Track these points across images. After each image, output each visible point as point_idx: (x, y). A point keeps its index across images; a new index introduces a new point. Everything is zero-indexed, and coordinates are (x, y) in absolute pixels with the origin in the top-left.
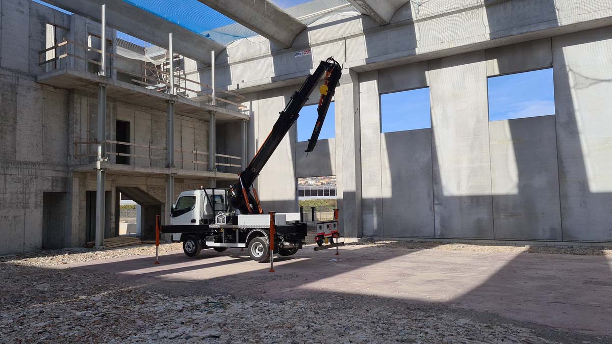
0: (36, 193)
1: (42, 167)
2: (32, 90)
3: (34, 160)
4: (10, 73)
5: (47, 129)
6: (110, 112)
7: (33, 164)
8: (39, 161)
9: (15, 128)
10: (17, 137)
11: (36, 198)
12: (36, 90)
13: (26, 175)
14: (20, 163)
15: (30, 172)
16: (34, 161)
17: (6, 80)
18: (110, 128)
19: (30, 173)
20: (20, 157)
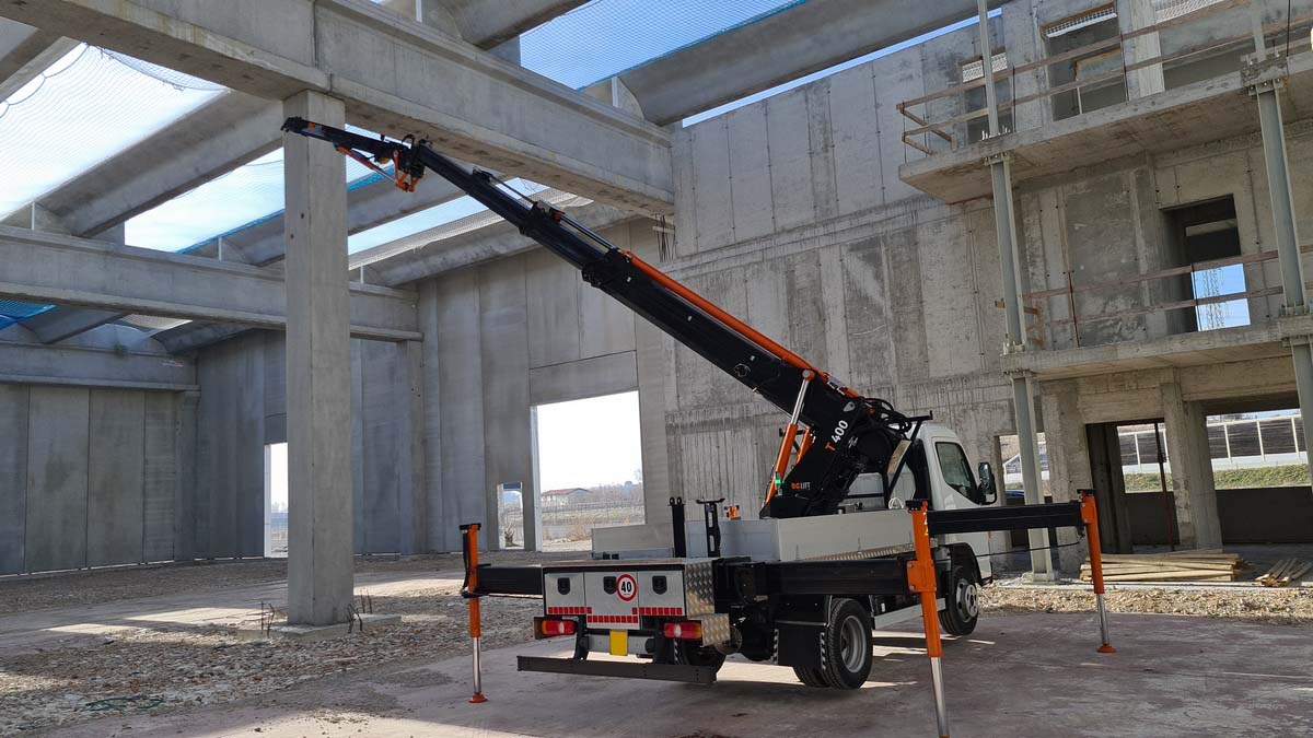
0: (978, 440)
1: (982, 382)
2: (944, 225)
3: (965, 370)
4: (900, 210)
5: (984, 294)
6: (1128, 197)
7: (965, 378)
8: (974, 369)
9: (921, 314)
10: (927, 331)
11: (980, 452)
12: (951, 221)
13: (954, 406)
14: (938, 382)
15: (960, 396)
16: (965, 372)
17: (897, 227)
18: (1134, 243)
19: (961, 400)
20: (938, 369)
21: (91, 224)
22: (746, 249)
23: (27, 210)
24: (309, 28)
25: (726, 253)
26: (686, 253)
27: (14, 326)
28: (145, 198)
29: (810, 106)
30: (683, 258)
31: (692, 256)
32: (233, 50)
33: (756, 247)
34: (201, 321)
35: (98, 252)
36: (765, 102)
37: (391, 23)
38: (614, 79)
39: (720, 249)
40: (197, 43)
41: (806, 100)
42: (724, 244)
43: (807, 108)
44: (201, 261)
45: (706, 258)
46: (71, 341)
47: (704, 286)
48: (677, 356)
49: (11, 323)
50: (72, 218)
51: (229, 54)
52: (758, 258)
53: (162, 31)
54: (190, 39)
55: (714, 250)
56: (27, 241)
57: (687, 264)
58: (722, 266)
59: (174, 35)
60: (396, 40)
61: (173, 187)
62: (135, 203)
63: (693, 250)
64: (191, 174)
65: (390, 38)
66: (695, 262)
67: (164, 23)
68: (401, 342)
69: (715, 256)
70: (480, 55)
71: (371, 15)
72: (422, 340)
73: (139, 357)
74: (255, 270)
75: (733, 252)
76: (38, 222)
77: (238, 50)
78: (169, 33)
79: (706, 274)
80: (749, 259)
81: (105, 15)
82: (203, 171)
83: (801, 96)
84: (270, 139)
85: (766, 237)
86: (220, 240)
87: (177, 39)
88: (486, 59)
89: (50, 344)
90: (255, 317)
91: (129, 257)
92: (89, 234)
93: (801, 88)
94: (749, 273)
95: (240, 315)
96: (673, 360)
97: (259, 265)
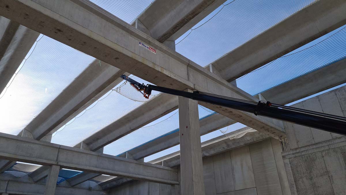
21: (96, 147)
22: (320, 145)
23: (80, 144)
24: (186, 73)
25: (311, 147)
26: (293, 148)
27: (65, 181)
28: (113, 138)
29: (338, 96)
30: (292, 150)
31: (296, 149)
32: (170, 75)
33: (324, 144)
34: (120, 177)
35: (96, 155)
36: (317, 97)
37: (206, 73)
38: (259, 95)
39: (309, 146)
40: (162, 72)
41: (336, 94)
42: (310, 144)
43: (337, 97)
44: (121, 158)
45: (303, 149)
46: (78, 186)
47: (304, 159)
48: (296, 186)
49: (64, 180)
50: (91, 145)
51: (170, 76)
52: (327, 148)
53: (153, 68)
54: (160, 71)
55: (306, 146)
56: (79, 152)
57: (295, 152)
58: (310, 152)
59: (156, 69)
60: (207, 78)
61: (122, 134)
62: (110, 140)
63: (296, 147)
64: (129, 129)
65: (206, 77)
66: (298, 151)
67: (154, 65)
68: (172, 185)
69: (307, 148)
70: (228, 84)
71: (201, 70)
72: (179, 184)
73: (95, 191)
74: (135, 162)
75: (315, 147)
76: (82, 147)
77: (172, 75)
78: (155, 68)
79: (304, 155)
80: (323, 149)
81: (140, 62)
82: (132, 128)
83: (333, 93)
84: (154, 117)
85: (329, 141)
86: (127, 152)
87: (157, 70)
88: (229, 85)
89: (73, 186)
90: (134, 176)
91: (104, 157)
92: (95, 150)
93: (333, 91)
94: (324, 153)
95: (131, 175)
96: (295, 187)
97: (136, 160)
